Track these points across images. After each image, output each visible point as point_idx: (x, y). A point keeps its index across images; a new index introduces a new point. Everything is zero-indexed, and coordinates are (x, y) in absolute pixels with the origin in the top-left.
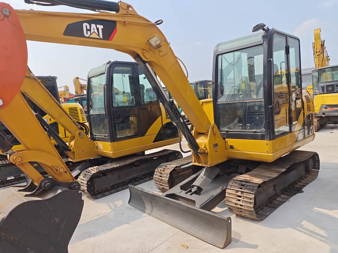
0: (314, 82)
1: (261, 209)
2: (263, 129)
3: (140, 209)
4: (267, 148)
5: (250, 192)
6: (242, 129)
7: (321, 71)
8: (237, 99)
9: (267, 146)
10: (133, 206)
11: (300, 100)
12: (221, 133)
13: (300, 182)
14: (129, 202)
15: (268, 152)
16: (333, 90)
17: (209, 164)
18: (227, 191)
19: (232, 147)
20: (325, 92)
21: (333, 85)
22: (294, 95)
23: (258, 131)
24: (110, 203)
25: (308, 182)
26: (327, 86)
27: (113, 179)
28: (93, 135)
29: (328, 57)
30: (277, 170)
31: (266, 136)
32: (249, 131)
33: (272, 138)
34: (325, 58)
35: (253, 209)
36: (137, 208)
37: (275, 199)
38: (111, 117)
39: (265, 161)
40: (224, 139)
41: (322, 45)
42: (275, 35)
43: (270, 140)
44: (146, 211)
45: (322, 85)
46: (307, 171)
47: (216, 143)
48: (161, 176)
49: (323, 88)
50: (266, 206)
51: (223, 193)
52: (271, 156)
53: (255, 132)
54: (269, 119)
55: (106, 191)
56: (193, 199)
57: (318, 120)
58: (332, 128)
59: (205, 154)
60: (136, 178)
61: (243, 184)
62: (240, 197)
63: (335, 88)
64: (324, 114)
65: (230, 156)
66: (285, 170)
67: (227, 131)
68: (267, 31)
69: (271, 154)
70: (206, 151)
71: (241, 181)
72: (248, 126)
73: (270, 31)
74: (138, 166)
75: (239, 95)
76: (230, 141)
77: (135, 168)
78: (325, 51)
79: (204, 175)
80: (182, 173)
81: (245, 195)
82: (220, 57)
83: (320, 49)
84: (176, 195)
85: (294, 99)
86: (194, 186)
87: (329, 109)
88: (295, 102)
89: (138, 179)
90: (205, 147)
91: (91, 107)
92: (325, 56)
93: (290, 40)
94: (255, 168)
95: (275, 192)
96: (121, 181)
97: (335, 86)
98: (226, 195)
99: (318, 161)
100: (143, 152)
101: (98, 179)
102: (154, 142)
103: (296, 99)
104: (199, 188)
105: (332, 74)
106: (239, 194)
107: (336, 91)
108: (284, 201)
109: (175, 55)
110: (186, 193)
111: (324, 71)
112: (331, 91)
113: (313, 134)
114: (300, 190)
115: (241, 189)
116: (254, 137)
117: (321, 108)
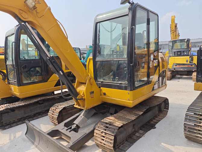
0: (170, 48)
1: (123, 144)
2: (126, 82)
3: (31, 141)
4: (129, 97)
5: (111, 134)
6: (113, 80)
7: (174, 42)
8: (112, 57)
9: (129, 95)
10: (28, 138)
11: (157, 60)
12: (97, 84)
13: (154, 119)
14: (26, 134)
15: (129, 100)
16: (181, 54)
17: (85, 107)
18: (95, 131)
19: (105, 94)
20: (176, 55)
21: (181, 51)
22: (152, 57)
23: (123, 83)
24: (12, 134)
25: (160, 119)
26: (177, 51)
27: (19, 114)
28: (9, 80)
29: (179, 34)
30: (137, 113)
31: (128, 88)
32: (117, 82)
33: (132, 89)
34: (177, 34)
35: (112, 148)
36: (30, 140)
37: (134, 135)
38: (18, 68)
39: (127, 106)
40: (100, 87)
41: (176, 26)
42: (138, 8)
43: (131, 90)
44: (35, 143)
45: (175, 51)
46: (160, 111)
47: (92, 91)
48: (53, 114)
49: (175, 52)
50: (127, 141)
51: (92, 132)
52: (131, 103)
53: (121, 84)
54: (131, 75)
55: (14, 123)
56: (70, 136)
57: (171, 73)
58: (179, 78)
59: (83, 100)
60: (40, 112)
61: (108, 126)
62: (104, 137)
63: (182, 53)
64: (174, 69)
65: (104, 101)
66: (142, 113)
67: (102, 82)
68: (132, 4)
69: (132, 102)
70: (83, 97)
71: (106, 123)
72: (117, 79)
73: (134, 5)
74: (42, 104)
75: (113, 55)
76: (104, 90)
77: (39, 106)
78: (177, 30)
79: (83, 115)
80: (71, 111)
81: (107, 136)
82: (98, 24)
83: (174, 29)
84: (59, 131)
85: (152, 59)
86: (74, 124)
87: (178, 66)
88: (153, 61)
89: (41, 114)
90: (83, 94)
91: (7, 59)
92: (177, 33)
93: (150, 14)
94: (121, 110)
95: (134, 130)
96: (27, 115)
97: (182, 52)
98: (94, 134)
99: (168, 104)
100: (53, 92)
101: (6, 114)
102: (54, 87)
103: (154, 59)
104: (77, 126)
105: (181, 44)
106: (103, 134)
107: (182, 55)
108: (141, 135)
109: (55, 18)
110: (67, 130)
111: (176, 42)
112: (179, 55)
113: (166, 85)
114: (153, 127)
115: (106, 130)
116: (120, 87)
117: (173, 65)
